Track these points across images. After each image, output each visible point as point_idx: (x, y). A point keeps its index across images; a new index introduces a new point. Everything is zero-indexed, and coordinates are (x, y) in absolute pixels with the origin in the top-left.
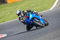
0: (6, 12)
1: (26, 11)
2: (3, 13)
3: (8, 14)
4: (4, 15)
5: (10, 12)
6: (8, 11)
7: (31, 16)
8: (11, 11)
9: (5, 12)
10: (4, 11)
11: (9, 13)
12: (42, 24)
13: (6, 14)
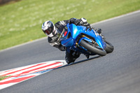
0: (68, 8)
1: (63, 23)
2: (61, 10)
3: (72, 12)
4: (63, 15)
5: (77, 7)
6: (74, 6)
7: (76, 31)
8: (79, 5)
9: (66, 7)
10: (62, 6)
11: (74, 11)
12: (101, 49)
13: (67, 13)
